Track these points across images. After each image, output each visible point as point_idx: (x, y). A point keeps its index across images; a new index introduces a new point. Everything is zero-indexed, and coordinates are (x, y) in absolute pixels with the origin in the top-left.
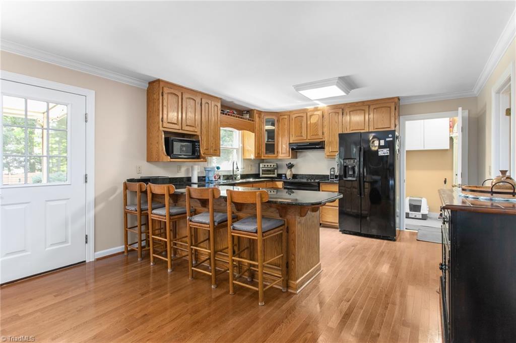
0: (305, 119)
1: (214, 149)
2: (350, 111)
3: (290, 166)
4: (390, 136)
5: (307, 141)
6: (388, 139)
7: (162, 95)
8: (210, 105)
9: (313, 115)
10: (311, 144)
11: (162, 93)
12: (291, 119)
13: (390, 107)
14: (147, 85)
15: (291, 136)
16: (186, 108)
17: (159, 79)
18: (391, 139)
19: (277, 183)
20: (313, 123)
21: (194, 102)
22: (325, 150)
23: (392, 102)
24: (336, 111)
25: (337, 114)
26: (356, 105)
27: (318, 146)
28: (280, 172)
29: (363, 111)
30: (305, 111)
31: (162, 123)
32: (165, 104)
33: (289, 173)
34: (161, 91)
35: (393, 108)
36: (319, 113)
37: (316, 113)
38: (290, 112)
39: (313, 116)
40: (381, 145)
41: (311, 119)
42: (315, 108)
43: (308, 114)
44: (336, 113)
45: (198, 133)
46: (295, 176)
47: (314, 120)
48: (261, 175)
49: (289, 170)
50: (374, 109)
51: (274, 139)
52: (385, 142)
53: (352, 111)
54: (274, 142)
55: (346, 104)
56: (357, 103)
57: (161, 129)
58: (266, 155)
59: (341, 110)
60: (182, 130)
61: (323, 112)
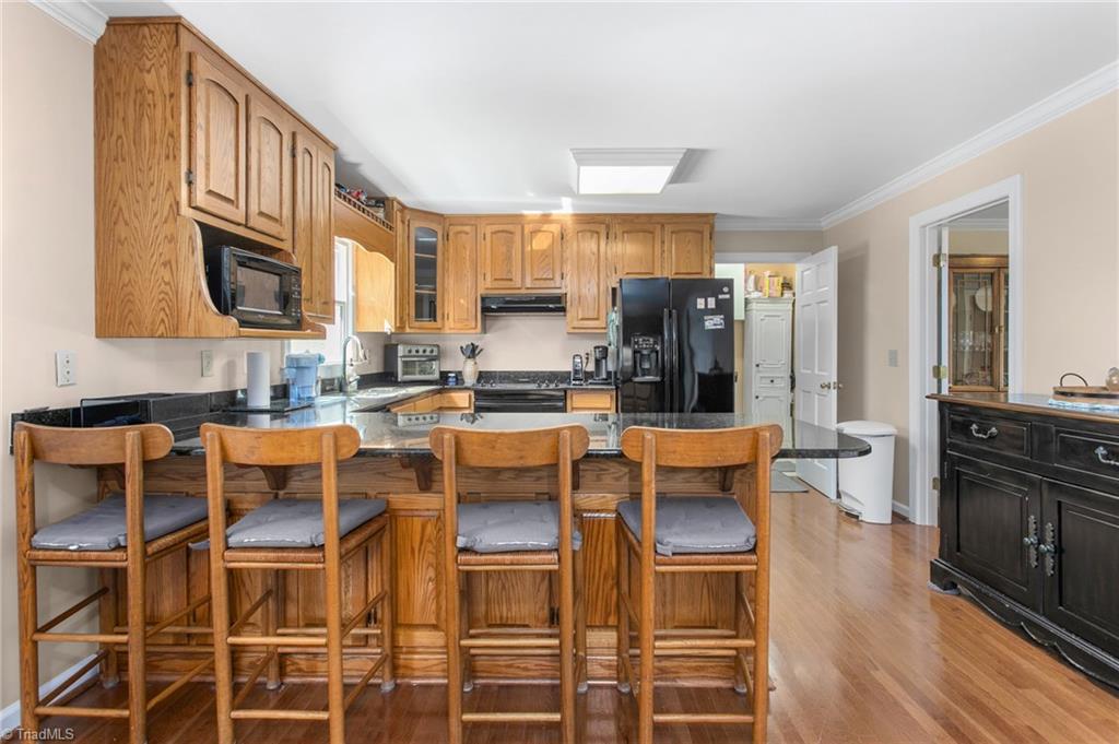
0: (518, 238)
1: (323, 300)
2: (624, 232)
3: (472, 352)
4: (726, 289)
5: (523, 291)
6: (720, 297)
7: (190, 84)
8: (314, 159)
9: (540, 231)
10: (540, 299)
11: (190, 74)
12: (480, 236)
13: (701, 233)
14: (101, 29)
15: (480, 278)
16: (259, 152)
17: (180, 17)
18: (728, 296)
19: (453, 394)
20: (537, 251)
21: (278, 136)
22: (568, 314)
23: (705, 223)
24: (593, 227)
25: (595, 235)
26: (636, 221)
27: (551, 305)
28: (448, 366)
29: (651, 235)
30: (517, 219)
31: (190, 192)
32: (200, 119)
33: (470, 371)
34: (184, 68)
35: (707, 234)
36: (555, 228)
37: (545, 227)
38: (478, 217)
39: (540, 234)
40: (709, 307)
41: (534, 242)
42: (544, 215)
43: (526, 226)
44: (592, 232)
45: (286, 246)
46: (483, 376)
47: (540, 243)
48: (400, 377)
49: (470, 362)
50: (672, 232)
51: (435, 283)
52: (718, 301)
53: (627, 232)
54: (435, 290)
55: (615, 216)
56: (638, 216)
57: (185, 210)
58: (417, 324)
59: (603, 226)
60: (246, 226)
61: (562, 228)
